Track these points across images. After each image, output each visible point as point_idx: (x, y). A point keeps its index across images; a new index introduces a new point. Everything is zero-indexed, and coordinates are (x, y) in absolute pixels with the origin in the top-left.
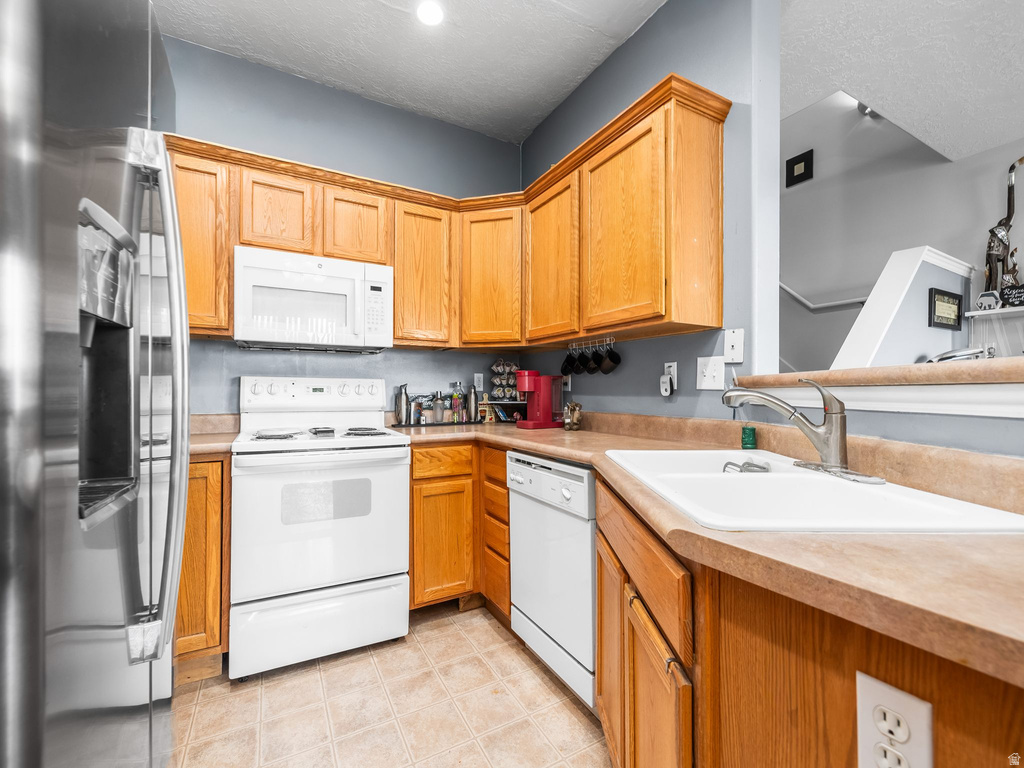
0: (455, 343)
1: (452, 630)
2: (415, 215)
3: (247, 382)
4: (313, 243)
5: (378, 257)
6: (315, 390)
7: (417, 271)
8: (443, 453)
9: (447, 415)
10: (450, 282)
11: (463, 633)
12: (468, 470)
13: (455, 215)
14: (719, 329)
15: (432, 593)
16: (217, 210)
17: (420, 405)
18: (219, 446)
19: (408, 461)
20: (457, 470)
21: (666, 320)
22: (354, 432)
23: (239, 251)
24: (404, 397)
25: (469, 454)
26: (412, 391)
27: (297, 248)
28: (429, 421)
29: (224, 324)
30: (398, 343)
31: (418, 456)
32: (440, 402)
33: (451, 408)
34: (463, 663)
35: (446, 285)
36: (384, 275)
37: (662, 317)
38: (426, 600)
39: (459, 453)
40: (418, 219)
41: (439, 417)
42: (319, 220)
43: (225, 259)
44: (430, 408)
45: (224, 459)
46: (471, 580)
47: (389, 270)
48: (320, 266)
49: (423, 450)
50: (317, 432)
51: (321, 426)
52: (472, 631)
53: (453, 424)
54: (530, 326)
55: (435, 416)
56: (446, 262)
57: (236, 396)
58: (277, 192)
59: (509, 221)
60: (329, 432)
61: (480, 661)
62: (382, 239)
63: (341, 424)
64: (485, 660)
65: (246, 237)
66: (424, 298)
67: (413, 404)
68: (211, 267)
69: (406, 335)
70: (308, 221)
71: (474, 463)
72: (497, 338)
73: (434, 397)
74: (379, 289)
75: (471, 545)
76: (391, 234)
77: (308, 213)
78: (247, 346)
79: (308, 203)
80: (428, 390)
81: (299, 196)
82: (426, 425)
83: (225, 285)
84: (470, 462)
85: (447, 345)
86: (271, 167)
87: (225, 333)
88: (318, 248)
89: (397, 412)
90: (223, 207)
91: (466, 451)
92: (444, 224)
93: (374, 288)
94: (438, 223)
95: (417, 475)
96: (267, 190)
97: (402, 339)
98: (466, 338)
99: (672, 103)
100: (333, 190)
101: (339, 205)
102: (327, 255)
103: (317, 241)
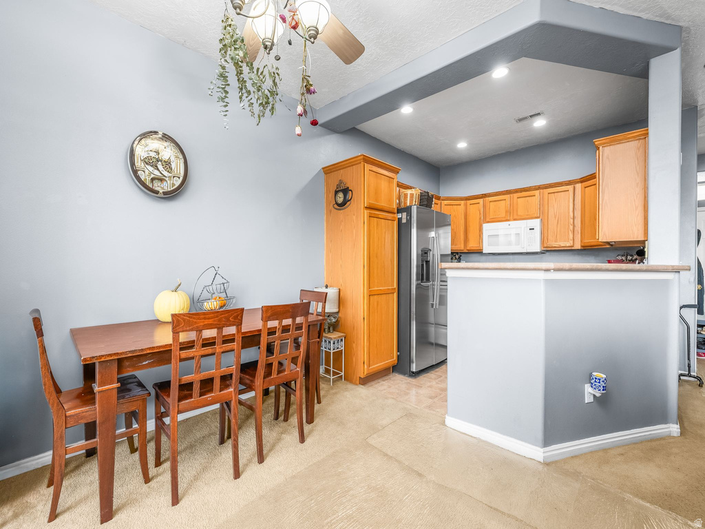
0: (578, 247)
2: (554, 193)
5: (534, 216)
13: (578, 186)
16: (480, 214)
23: (485, 226)
27: (504, 219)
29: (480, 248)
30: (545, 249)
35: (572, 220)
36: (535, 223)
40: (556, 194)
42: (512, 208)
43: (481, 228)
47: (538, 220)
48: (509, 225)
56: (572, 210)
58: (497, 202)
65: (487, 220)
68: (478, 231)
69: (549, 246)
70: (508, 209)
72: (595, 244)
74: (533, 229)
76: (542, 204)
77: (508, 206)
78: (488, 254)
79: (508, 203)
81: (505, 201)
83: (482, 236)
85: (573, 248)
86: (495, 194)
87: (481, 251)
88: (512, 218)
92: (571, 192)
93: (530, 229)
94: (568, 192)
96: (495, 203)
97: (547, 247)
98: (583, 245)
99: (601, 148)
100: (516, 195)
101: (519, 199)
102: (515, 220)
103: (511, 215)
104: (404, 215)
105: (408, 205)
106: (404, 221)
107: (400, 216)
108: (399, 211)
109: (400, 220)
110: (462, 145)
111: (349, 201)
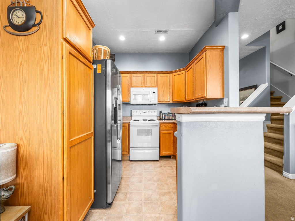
0: (171, 102)
1: (168, 161)
2: (162, 76)
3: (133, 111)
4: (143, 85)
5: (155, 86)
6: (144, 112)
7: (163, 87)
8: (167, 125)
9: (171, 117)
10: (170, 89)
11: (170, 162)
12: (172, 129)
13: (171, 74)
14: (223, 98)
15: (164, 153)
16: (128, 82)
17: (165, 115)
18: (128, 122)
19: (159, 126)
20: (170, 129)
21: (206, 98)
22: (150, 120)
23: (131, 89)
24: (161, 113)
25: (172, 126)
26: (163, 112)
27: (140, 86)
28: (167, 119)
29: (129, 101)
30: (159, 102)
31: (161, 125)
32: (169, 114)
33: (172, 116)
34: (168, 166)
35: (169, 90)
36: (155, 89)
37: (205, 97)
38: (163, 154)
39: (170, 125)
40: (163, 77)
41: (169, 118)
42: (144, 81)
43: (129, 90)
44: (167, 116)
45: (129, 124)
46: (173, 152)
47: (157, 88)
48: (144, 89)
49: (162, 124)
50: (144, 120)
51: (145, 119)
52: (173, 162)
53: (172, 119)
54: (187, 98)
55: (168, 117)
56: (169, 85)
57: (131, 113)
58: (137, 77)
59: (182, 74)
60: (146, 120)
61: (172, 167)
62: (155, 82)
63: (148, 119)
64: (173, 167)
65: (132, 86)
66: (164, 93)
67: (163, 115)
68: (127, 91)
69: (160, 101)
70: (142, 81)
71: (174, 127)
72: (180, 101)
73: (168, 114)
74: (155, 92)
75: (173, 145)
76: (157, 81)
77: (142, 80)
78: (133, 104)
79: (142, 78)
80: (167, 112)
81: (140, 77)
82: (166, 119)
83: (129, 94)
84: (173, 127)
85: (170, 102)
86: (136, 72)
87: (129, 103)
88: (144, 86)
89: (160, 117)
90: (129, 81)
91: (172, 125)
92: (169, 77)
93: (154, 92)
94: (167, 77)
95: (161, 129)
96: (135, 77)
97: (160, 102)
98: (173, 101)
99: (207, 51)
100: (146, 75)
101: (148, 77)
102: (145, 87)
103: (144, 85)
104: (100, 67)
105: (102, 58)
106: (99, 71)
107: (95, 66)
108: (94, 62)
109: (95, 70)
110: (122, 38)
111: (35, 25)
